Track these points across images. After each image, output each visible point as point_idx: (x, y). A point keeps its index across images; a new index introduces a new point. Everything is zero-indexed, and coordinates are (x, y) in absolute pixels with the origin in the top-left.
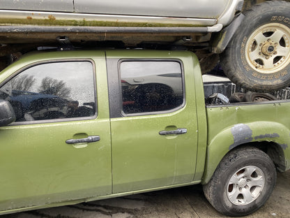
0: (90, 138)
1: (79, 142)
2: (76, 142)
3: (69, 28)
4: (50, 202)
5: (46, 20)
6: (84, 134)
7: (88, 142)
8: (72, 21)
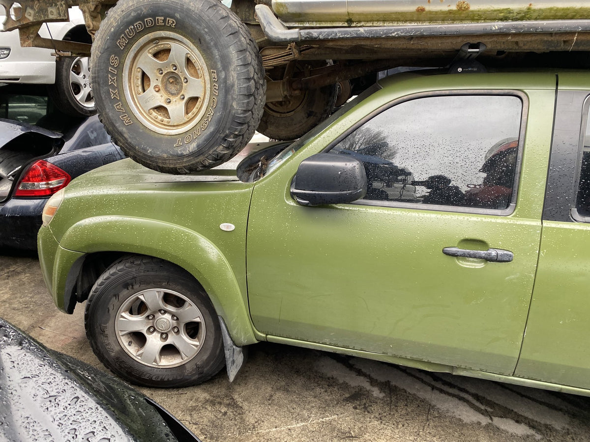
0: (494, 253)
1: (470, 256)
2: (464, 256)
3: (496, 26)
4: (390, 352)
5: (450, 12)
6: (481, 243)
7: (488, 259)
8: (500, 11)
